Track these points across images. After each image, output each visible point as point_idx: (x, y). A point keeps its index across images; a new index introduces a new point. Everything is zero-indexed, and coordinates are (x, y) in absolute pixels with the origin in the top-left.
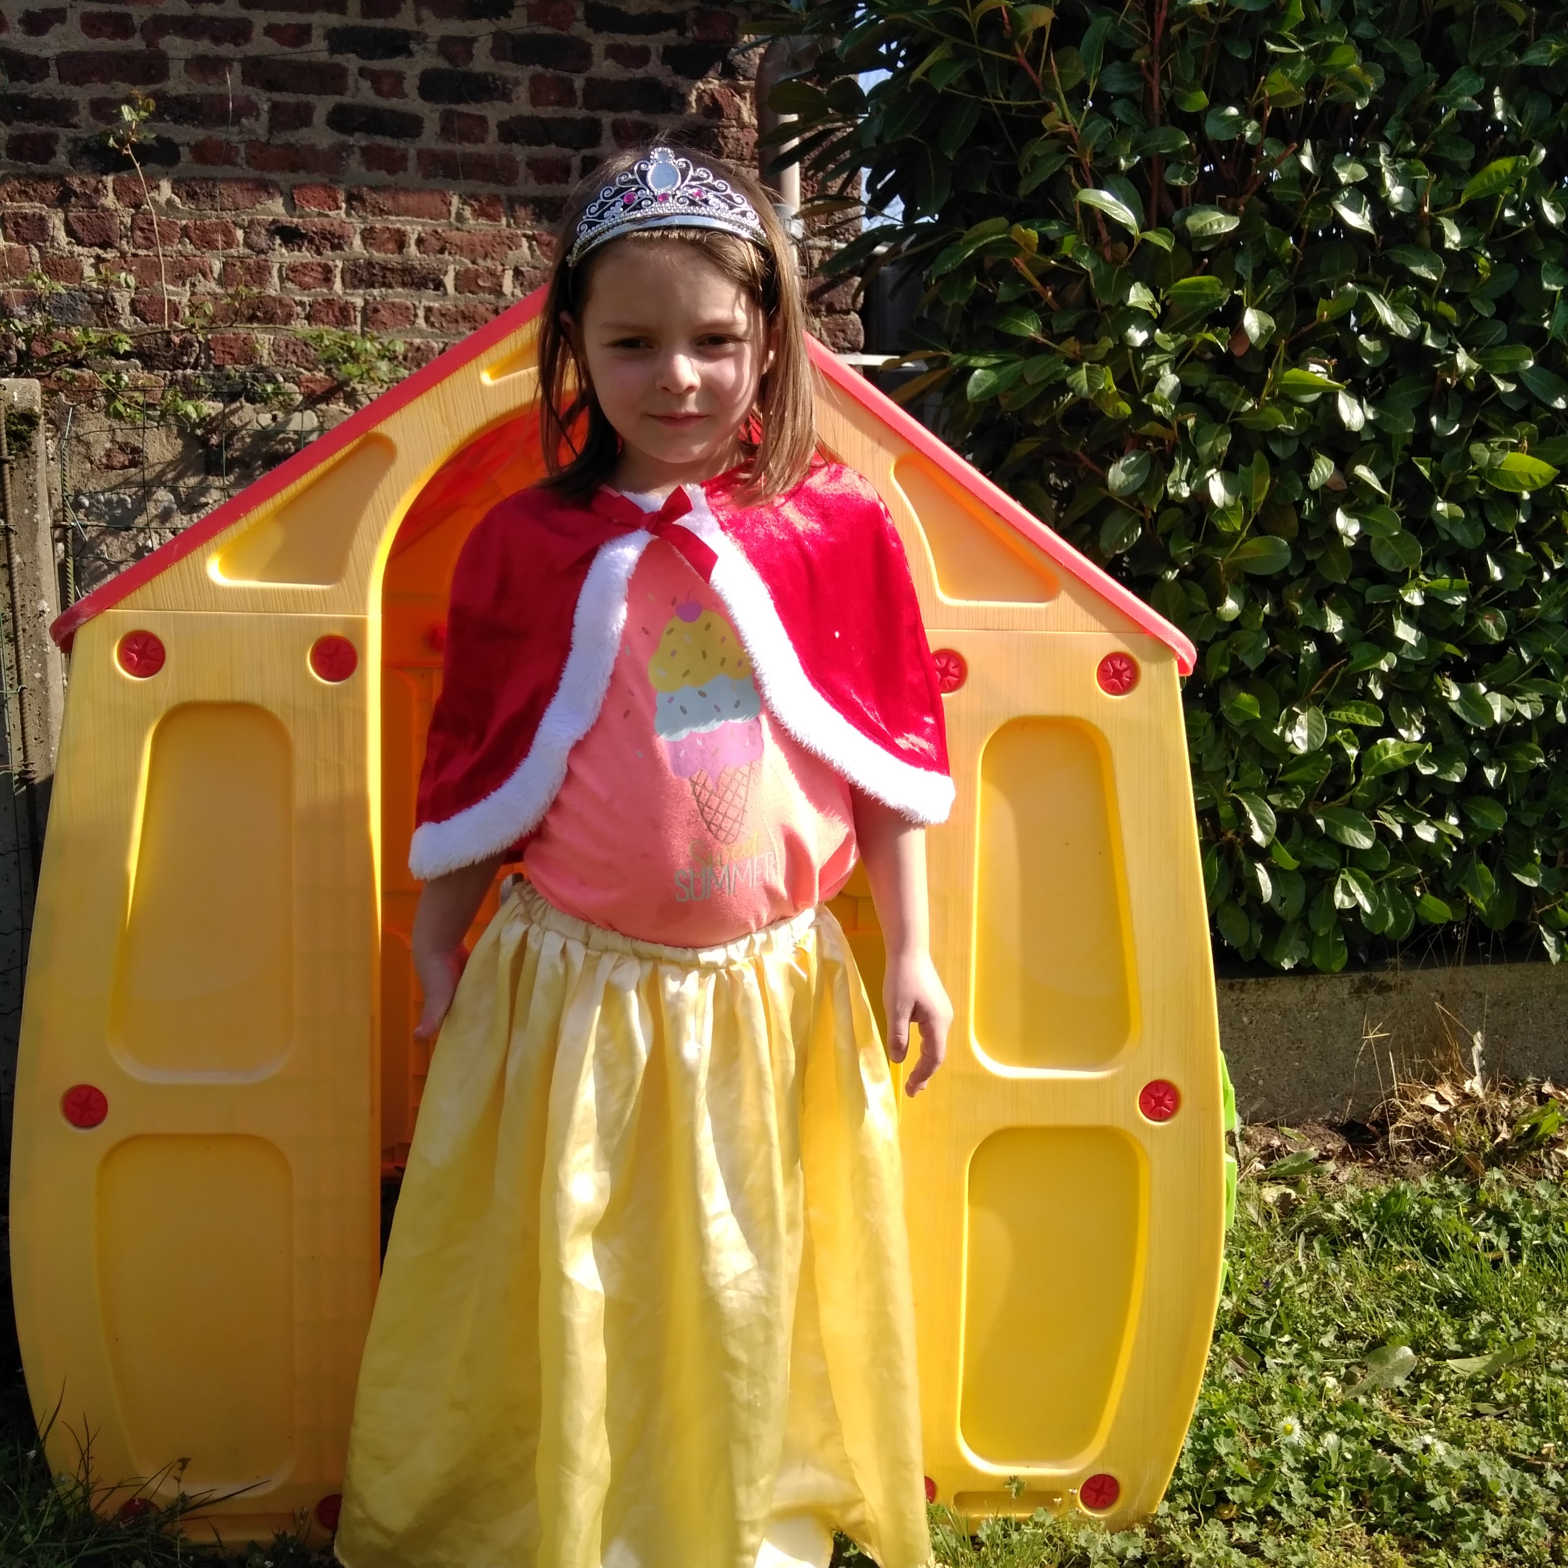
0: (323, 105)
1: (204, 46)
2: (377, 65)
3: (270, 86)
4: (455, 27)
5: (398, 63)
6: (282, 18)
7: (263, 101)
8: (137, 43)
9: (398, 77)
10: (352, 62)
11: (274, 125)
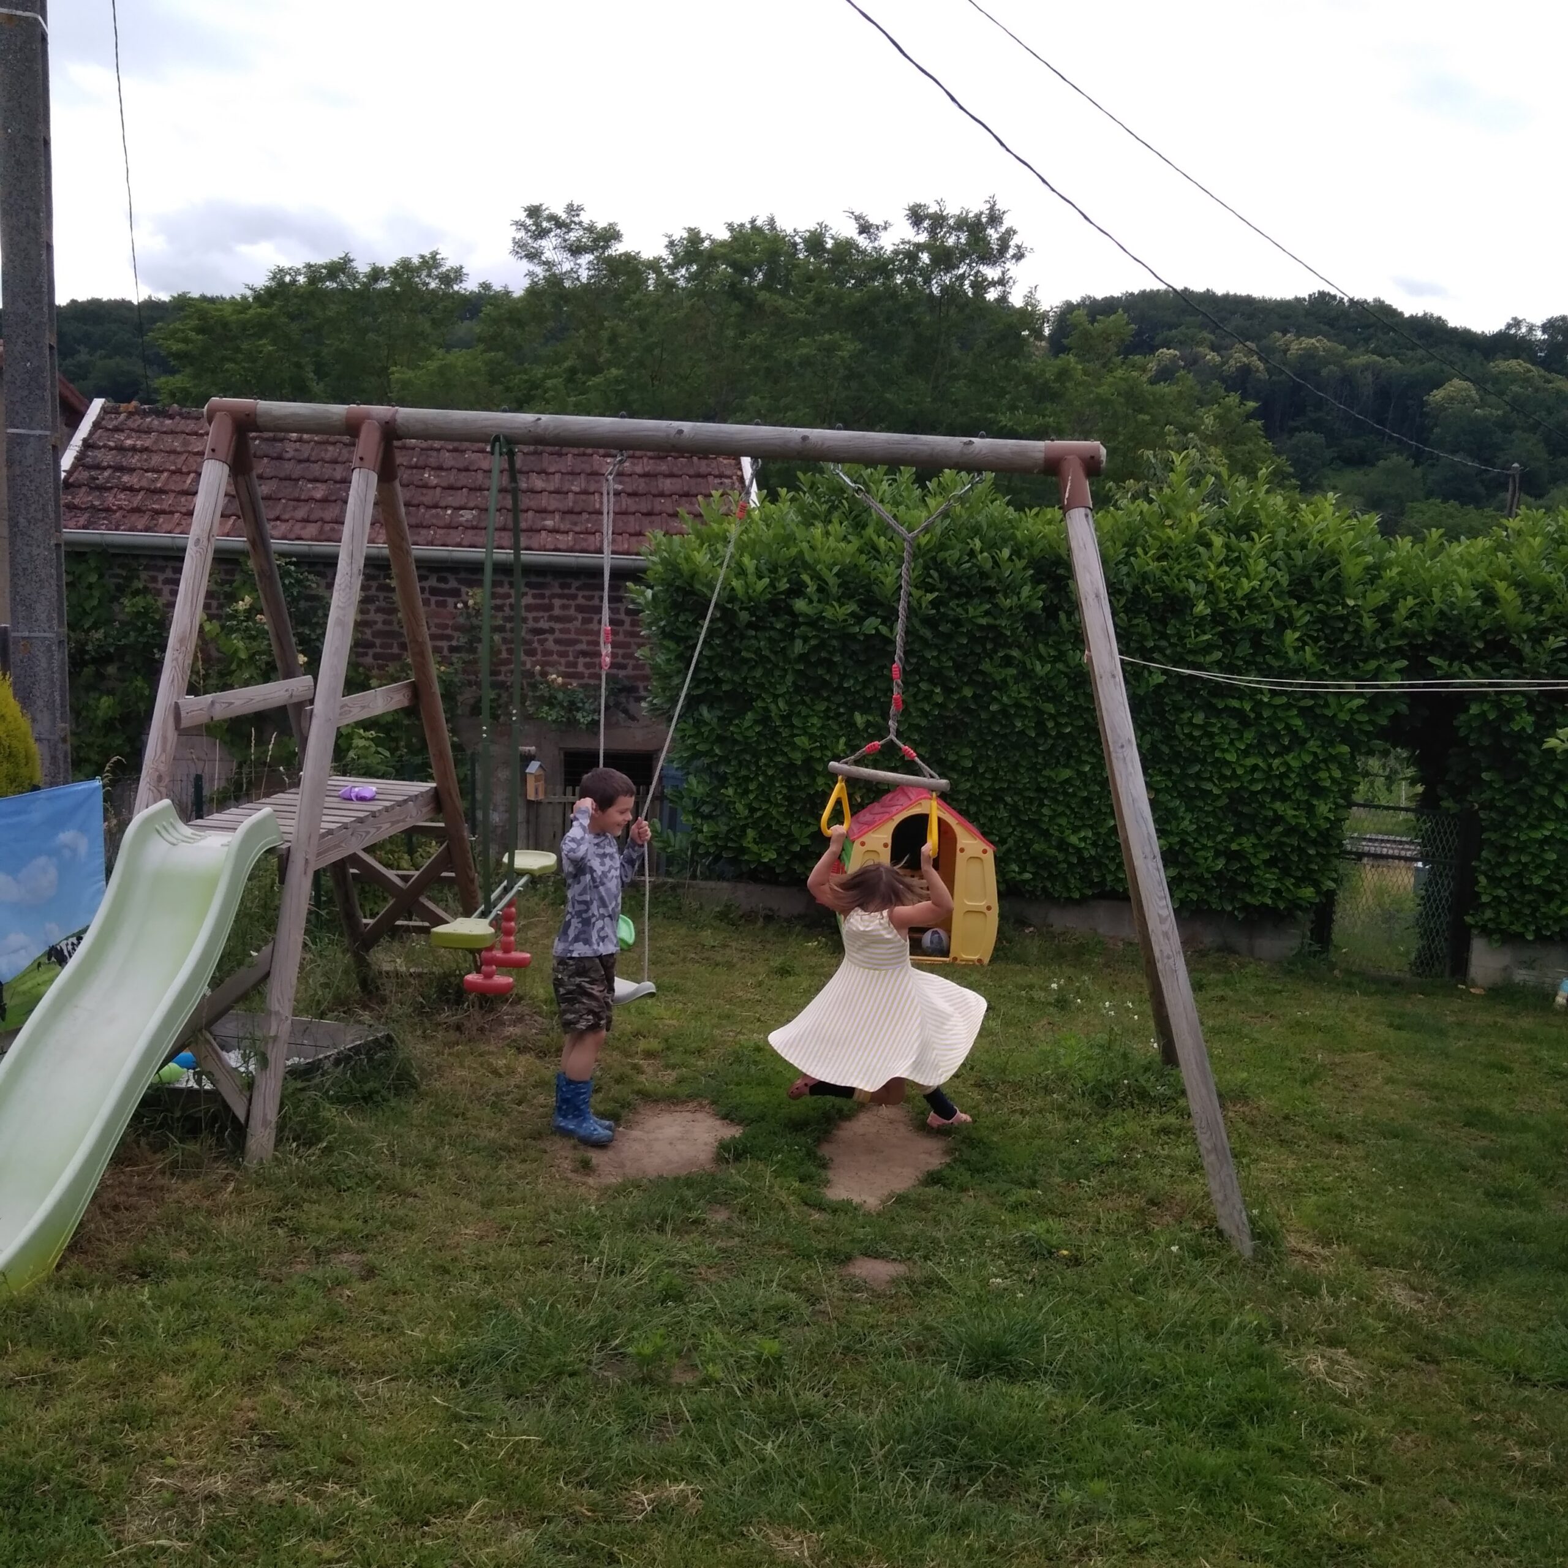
0: (597, 617)
1: (565, 601)
6: (587, 593)
7: (580, 616)
8: (546, 601)
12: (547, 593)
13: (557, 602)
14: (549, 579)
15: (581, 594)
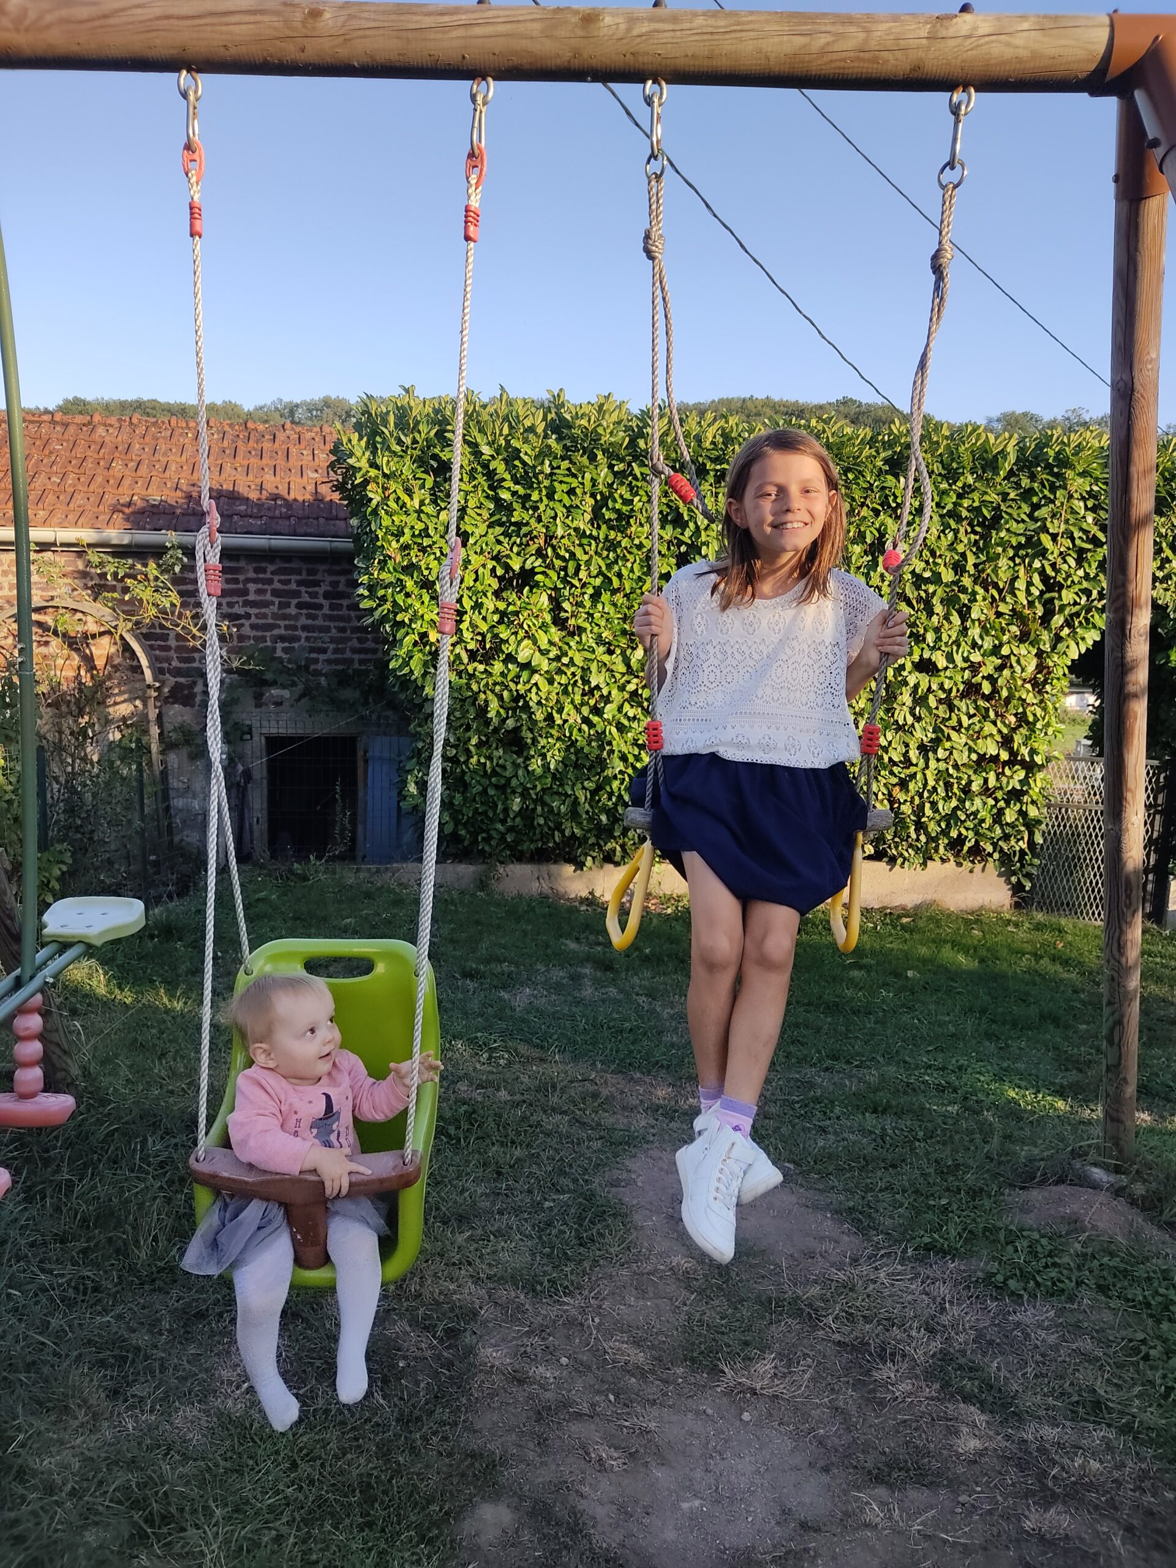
0: (294, 602)
1: (260, 586)
2: (310, 590)
3: (278, 597)
4: (334, 578)
5: (317, 589)
6: (283, 577)
7: (277, 601)
8: (241, 586)
9: (317, 593)
10: (303, 589)
11: (280, 608)
12: (241, 577)
13: (252, 587)
14: (242, 564)
15: (276, 578)
